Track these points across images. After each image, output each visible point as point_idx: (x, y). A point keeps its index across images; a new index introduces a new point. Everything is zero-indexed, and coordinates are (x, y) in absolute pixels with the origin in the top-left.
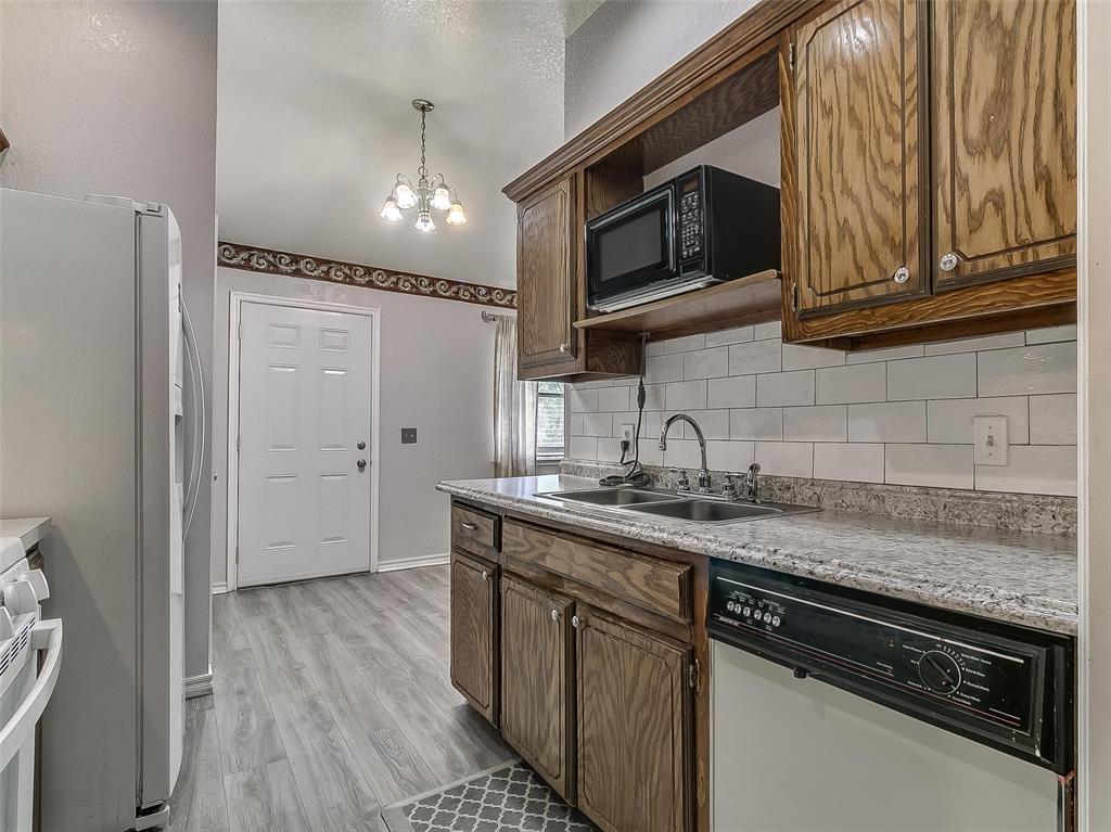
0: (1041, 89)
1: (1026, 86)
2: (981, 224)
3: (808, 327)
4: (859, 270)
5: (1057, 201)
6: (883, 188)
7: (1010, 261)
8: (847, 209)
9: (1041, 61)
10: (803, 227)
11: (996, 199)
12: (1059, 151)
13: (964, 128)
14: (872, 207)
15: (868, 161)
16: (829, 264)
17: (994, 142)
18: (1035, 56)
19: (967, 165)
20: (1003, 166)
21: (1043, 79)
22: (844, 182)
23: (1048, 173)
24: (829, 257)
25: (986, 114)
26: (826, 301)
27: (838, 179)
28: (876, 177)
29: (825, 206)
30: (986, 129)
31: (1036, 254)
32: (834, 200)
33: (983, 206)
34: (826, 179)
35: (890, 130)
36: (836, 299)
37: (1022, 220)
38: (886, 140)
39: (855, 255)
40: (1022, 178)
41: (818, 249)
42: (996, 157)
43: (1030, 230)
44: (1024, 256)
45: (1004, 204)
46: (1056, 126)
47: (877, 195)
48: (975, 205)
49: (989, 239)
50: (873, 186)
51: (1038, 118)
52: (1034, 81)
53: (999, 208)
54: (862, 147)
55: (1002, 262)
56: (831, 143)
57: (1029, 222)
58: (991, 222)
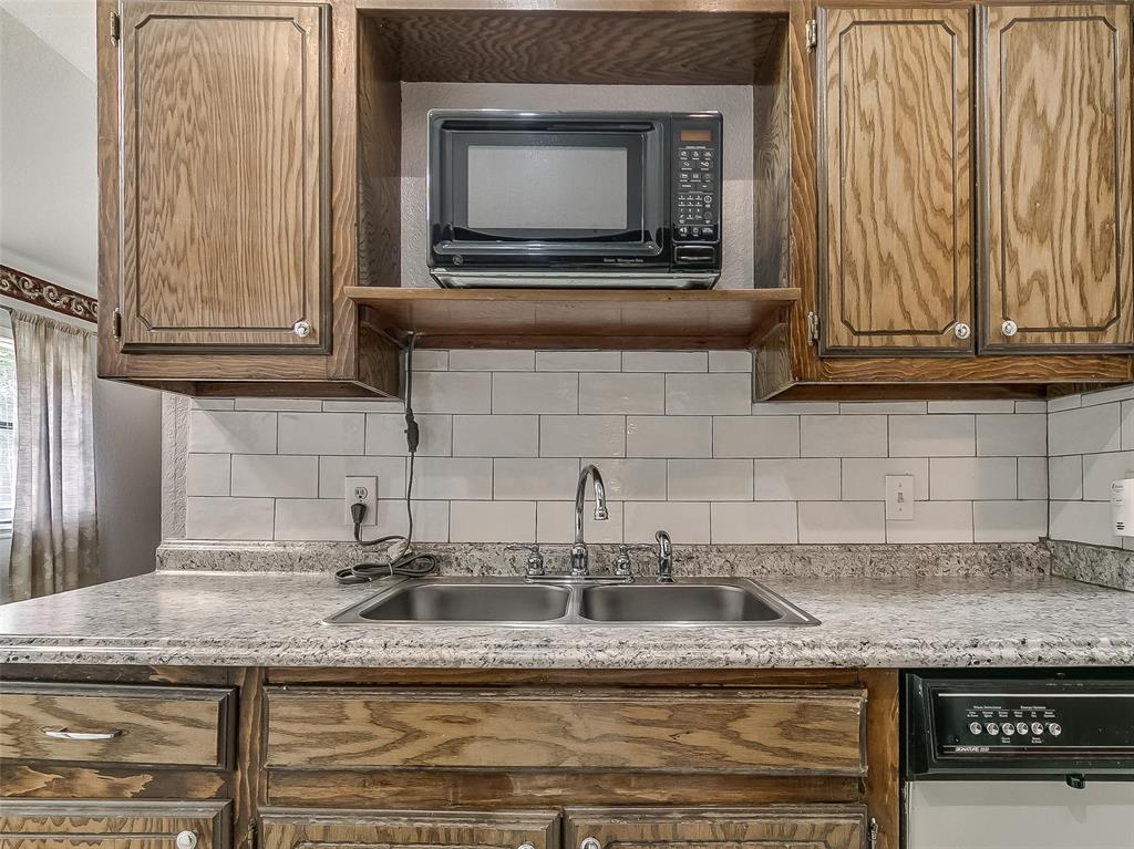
0: (1076, 196)
1: (1065, 188)
2: (1028, 299)
3: (830, 368)
4: (907, 315)
5: (1088, 296)
6: (934, 235)
7: (1053, 339)
8: (890, 243)
9: (1077, 171)
10: (834, 248)
11: (1040, 278)
12: (1089, 255)
13: (1014, 204)
14: (921, 252)
15: (916, 200)
16: (869, 299)
17: (1038, 228)
18: (1072, 166)
19: (1017, 241)
20: (1046, 253)
21: (1077, 188)
22: (889, 214)
23: (1082, 270)
24: (869, 291)
25: (1033, 200)
26: (864, 341)
27: (880, 207)
28: (926, 221)
29: (864, 232)
30: (1033, 212)
31: (1072, 338)
32: (876, 228)
33: (1030, 283)
34: (865, 200)
35: (941, 176)
36: (878, 342)
37: (1062, 304)
38: (937, 186)
39: (901, 297)
40: (1061, 268)
41: (855, 279)
42: (1042, 242)
43: (1068, 315)
44: (1063, 337)
45: (1048, 287)
46: (1088, 233)
47: (925, 238)
48: (1024, 280)
49: (1036, 315)
50: (922, 228)
51: (1074, 219)
52: (1071, 187)
53: (1044, 289)
54: (909, 182)
55: (1046, 339)
56: (872, 163)
57: (1067, 309)
58: (1037, 300)
